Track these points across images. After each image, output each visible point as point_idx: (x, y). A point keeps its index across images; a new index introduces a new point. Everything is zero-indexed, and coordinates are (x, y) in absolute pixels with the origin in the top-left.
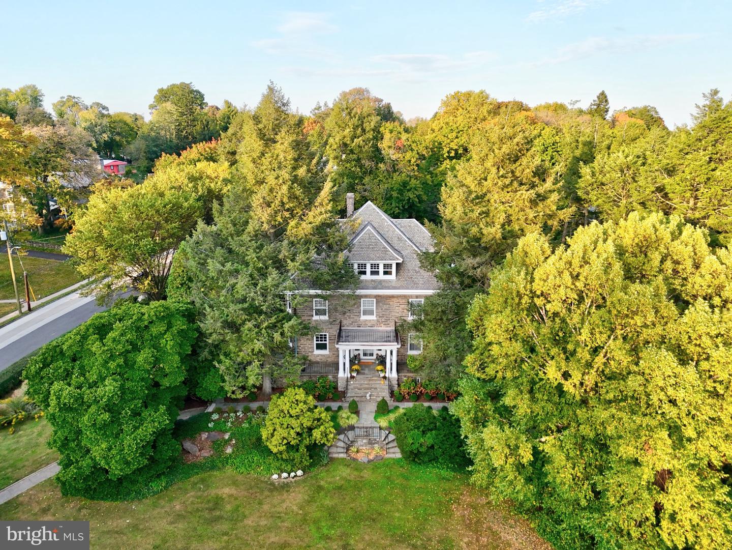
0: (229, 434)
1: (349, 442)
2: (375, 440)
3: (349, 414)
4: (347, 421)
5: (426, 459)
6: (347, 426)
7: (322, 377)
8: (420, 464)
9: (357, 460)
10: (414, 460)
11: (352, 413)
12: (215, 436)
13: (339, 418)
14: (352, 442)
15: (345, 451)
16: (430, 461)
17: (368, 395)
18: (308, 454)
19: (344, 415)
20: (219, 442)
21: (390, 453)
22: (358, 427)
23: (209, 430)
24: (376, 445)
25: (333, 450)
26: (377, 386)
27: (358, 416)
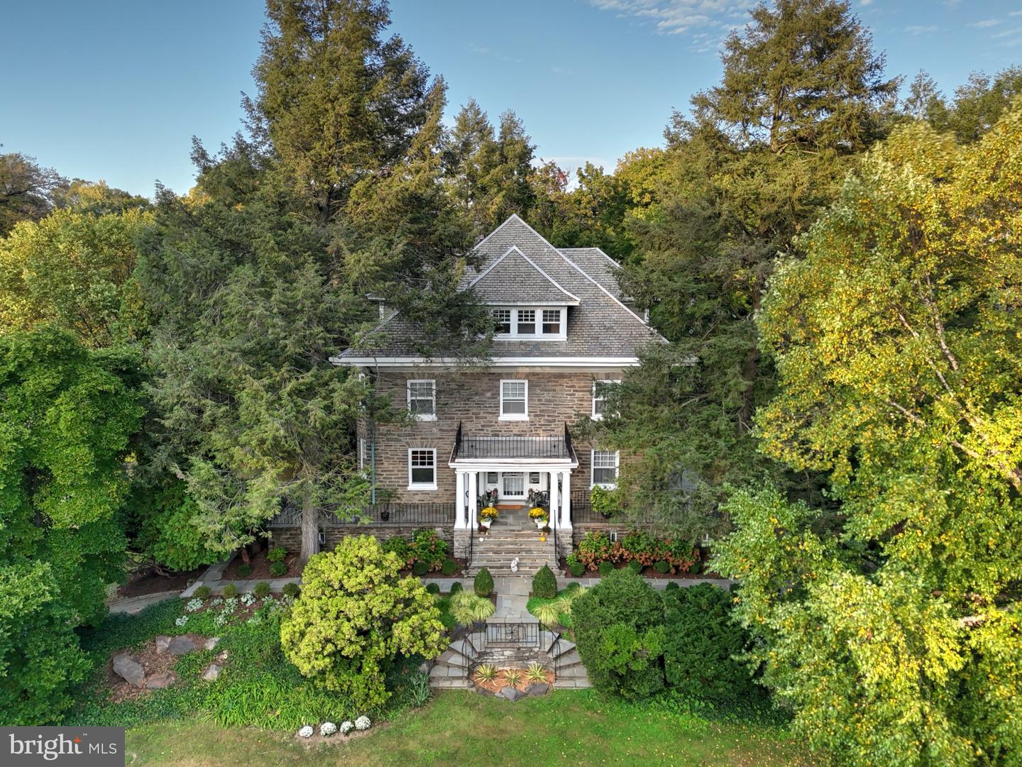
0: (217, 639)
1: (475, 656)
2: (530, 650)
3: (476, 598)
4: (471, 612)
5: (645, 690)
6: (470, 622)
7: (422, 529)
8: (630, 701)
9: (492, 693)
10: (617, 693)
11: (481, 596)
12: (184, 644)
13: (454, 605)
14: (481, 655)
15: (466, 674)
16: (652, 694)
17: (513, 564)
18: (382, 679)
19: (464, 601)
20: (192, 657)
21: (562, 678)
22: (494, 625)
23: (174, 632)
24: (533, 662)
25: (439, 671)
26: (533, 547)
27: (495, 603)
